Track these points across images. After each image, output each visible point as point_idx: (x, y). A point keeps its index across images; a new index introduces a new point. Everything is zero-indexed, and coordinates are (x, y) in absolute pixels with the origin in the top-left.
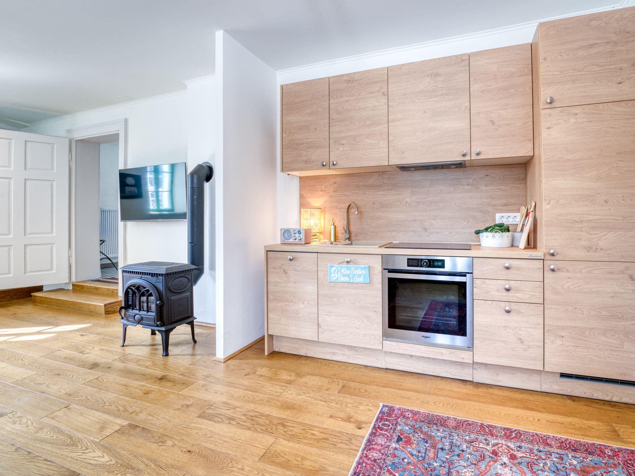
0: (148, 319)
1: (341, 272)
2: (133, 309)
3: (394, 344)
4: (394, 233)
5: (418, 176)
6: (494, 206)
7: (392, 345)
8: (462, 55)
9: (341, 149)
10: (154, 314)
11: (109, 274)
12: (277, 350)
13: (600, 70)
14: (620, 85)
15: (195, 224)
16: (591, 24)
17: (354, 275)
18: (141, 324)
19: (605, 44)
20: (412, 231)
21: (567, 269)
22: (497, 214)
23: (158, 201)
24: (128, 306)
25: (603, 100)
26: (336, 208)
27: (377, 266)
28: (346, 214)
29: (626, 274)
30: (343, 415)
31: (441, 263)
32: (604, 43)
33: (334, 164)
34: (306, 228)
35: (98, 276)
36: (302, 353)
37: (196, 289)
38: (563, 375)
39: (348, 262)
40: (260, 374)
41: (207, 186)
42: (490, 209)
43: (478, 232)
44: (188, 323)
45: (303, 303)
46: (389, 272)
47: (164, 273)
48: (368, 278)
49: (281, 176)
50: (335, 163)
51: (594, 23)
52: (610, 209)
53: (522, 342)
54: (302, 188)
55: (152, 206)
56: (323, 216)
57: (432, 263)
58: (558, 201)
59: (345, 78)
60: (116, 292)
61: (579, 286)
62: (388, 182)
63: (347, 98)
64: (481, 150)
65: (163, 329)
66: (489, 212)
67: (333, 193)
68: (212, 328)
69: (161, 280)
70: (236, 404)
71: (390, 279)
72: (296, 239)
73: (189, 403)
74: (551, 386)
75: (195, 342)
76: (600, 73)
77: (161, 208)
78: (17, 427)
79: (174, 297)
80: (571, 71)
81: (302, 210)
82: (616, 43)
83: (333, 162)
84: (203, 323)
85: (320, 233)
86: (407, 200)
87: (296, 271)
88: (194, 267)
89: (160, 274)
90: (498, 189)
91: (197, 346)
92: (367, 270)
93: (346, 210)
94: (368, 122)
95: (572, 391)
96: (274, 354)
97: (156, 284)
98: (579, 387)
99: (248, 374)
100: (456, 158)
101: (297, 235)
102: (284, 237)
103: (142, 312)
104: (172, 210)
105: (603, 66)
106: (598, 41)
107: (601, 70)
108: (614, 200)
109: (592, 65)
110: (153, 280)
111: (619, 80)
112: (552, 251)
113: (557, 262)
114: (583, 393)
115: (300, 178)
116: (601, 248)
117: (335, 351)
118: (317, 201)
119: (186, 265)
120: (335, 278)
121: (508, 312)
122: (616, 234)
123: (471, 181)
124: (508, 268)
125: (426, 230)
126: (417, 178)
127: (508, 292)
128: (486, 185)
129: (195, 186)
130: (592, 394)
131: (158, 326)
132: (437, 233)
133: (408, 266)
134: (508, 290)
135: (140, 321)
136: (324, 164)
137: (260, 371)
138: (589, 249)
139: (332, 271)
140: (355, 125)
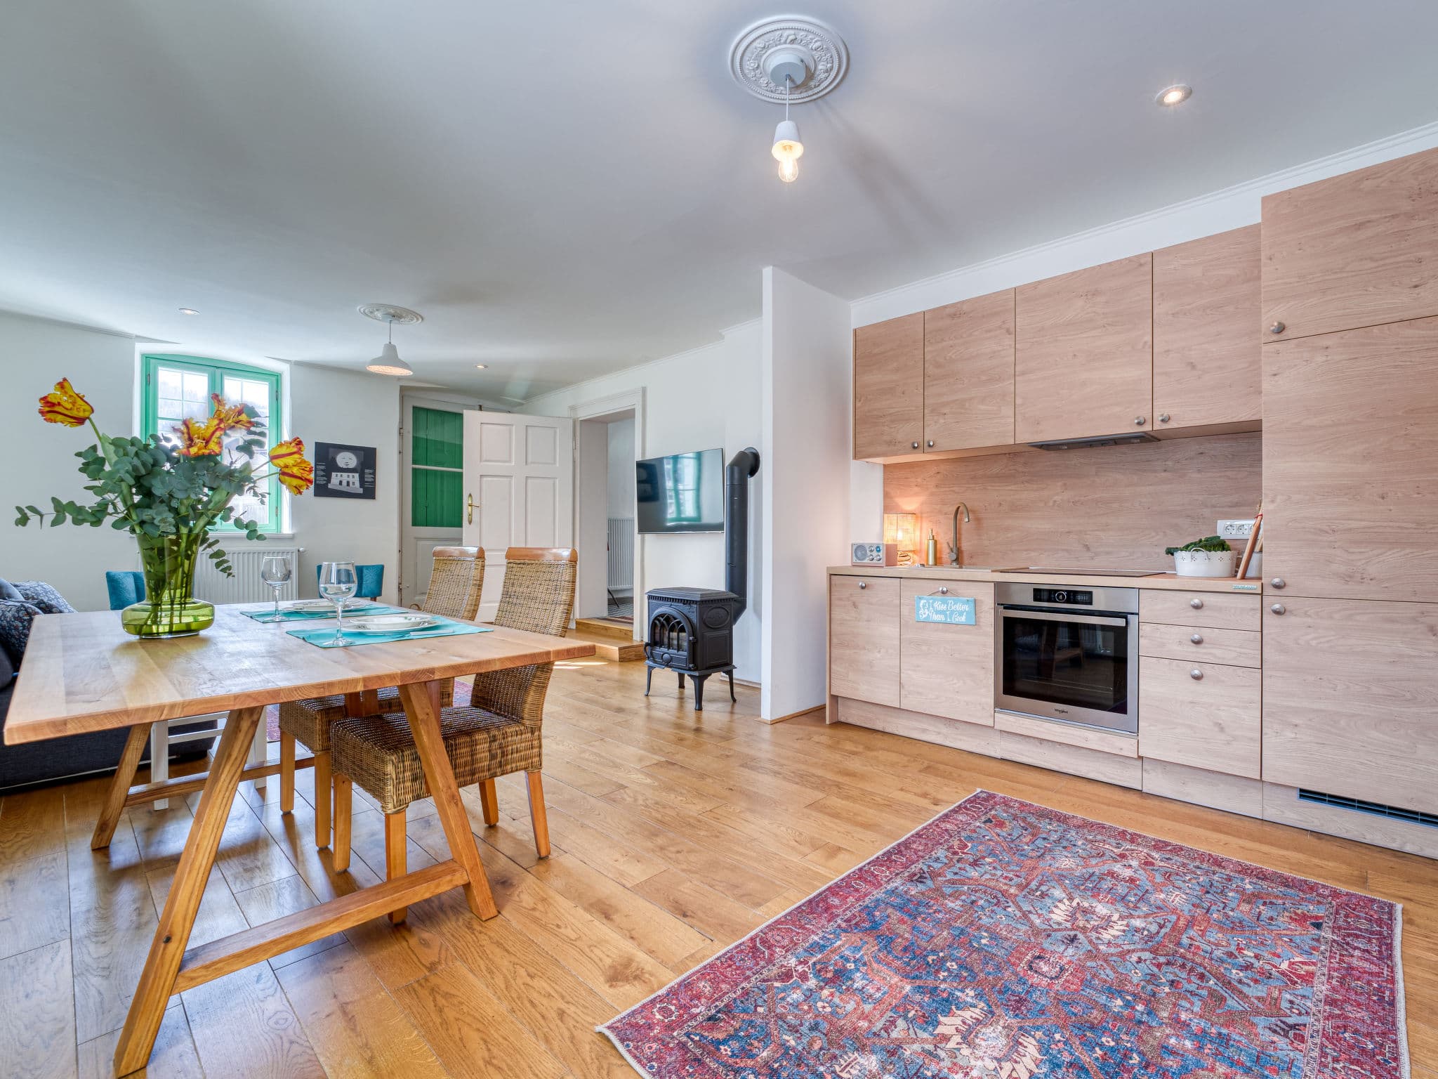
0: (679, 660)
1: (933, 607)
2: (661, 647)
3: (1011, 718)
4: (1033, 554)
5: (1075, 458)
6: (1214, 506)
7: (1009, 721)
8: (1138, 257)
9: (942, 421)
10: (685, 653)
11: (623, 611)
12: (843, 719)
13: (1376, 268)
14: (1417, 290)
15: (735, 537)
16: (1361, 187)
17: (952, 612)
18: (671, 667)
19: (1387, 219)
20: (1063, 550)
21: (1306, 611)
22: (1219, 521)
23: (679, 505)
24: (655, 642)
25: (1380, 319)
26: (940, 512)
27: (987, 598)
28: (952, 522)
29: (1422, 623)
30: (918, 791)
31: (1088, 597)
32: (1386, 217)
33: (929, 446)
34: (890, 543)
35: (605, 614)
36: (879, 726)
37: (736, 628)
38: (1305, 794)
39: (943, 592)
40: (817, 740)
41: (751, 481)
42: (1207, 512)
43: (1170, 552)
44: (726, 672)
45: (879, 652)
46: (1005, 608)
47: (698, 599)
48: (973, 616)
49: (855, 465)
50: (931, 444)
51: (1367, 185)
52: (1390, 510)
53: (1222, 729)
54: (886, 482)
55: (671, 512)
56: (919, 525)
57: (1072, 596)
58: (1290, 498)
59: (948, 311)
60: (629, 634)
61: (1328, 642)
62: (1025, 470)
63: (951, 342)
64: (1171, 414)
65: (696, 674)
66: (1204, 518)
67: (934, 490)
68: (755, 688)
69: (695, 610)
70: (783, 761)
71: (1007, 620)
72: (873, 559)
73: (729, 754)
74: (1282, 812)
75: (734, 700)
76: (1376, 272)
77: (683, 516)
78: (561, 747)
79: (709, 634)
80: (1319, 275)
81: (886, 515)
82: (1411, 216)
83: (929, 442)
84: (743, 681)
85: (914, 552)
86: (1056, 498)
87: (871, 604)
88: (734, 596)
89: (693, 601)
90: (1220, 477)
91: (736, 706)
92: (972, 605)
93: (952, 516)
94: (984, 378)
95: (1322, 825)
96: (838, 724)
97: (690, 615)
98: (1335, 818)
99: (802, 739)
100: (1126, 427)
101: (875, 553)
102: (856, 556)
103: (671, 651)
104: (699, 518)
105: (1382, 259)
106: (1373, 217)
107: (1378, 267)
108: (1399, 495)
109: (1361, 260)
110: (685, 609)
111: (1415, 281)
112: (1276, 580)
113: (1287, 600)
114: (1344, 831)
115: (885, 466)
116: (1372, 577)
117: (925, 726)
118: (911, 503)
119: (723, 592)
120: (924, 616)
121: (1197, 678)
122: (1402, 553)
123: (1170, 463)
124: (1197, 607)
125: (1087, 548)
126: (1073, 462)
127: (1198, 646)
128: (1199, 471)
129: (736, 482)
130: (1363, 834)
131: (690, 670)
132: (1108, 553)
133: (1035, 599)
134: (1198, 642)
135: (668, 664)
136: (916, 445)
137: (816, 738)
138: (1348, 578)
139: (921, 604)
140: (963, 384)
